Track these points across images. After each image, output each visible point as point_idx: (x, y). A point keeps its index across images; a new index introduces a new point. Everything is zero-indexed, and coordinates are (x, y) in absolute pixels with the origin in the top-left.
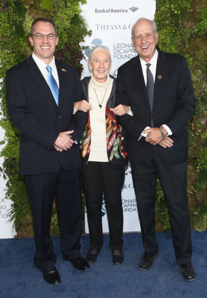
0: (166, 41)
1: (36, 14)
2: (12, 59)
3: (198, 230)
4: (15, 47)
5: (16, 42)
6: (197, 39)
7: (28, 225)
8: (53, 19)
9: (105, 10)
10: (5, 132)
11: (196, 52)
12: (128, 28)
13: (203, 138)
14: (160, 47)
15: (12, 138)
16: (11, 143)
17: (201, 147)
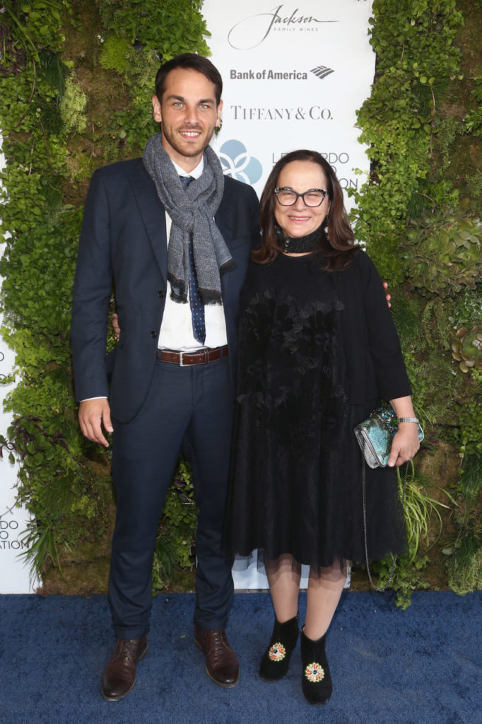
0: (398, 148)
1: (91, 81)
2: (32, 185)
3: (455, 591)
4: (40, 158)
5: (42, 146)
6: (471, 146)
7: (67, 566)
8: (131, 92)
9: (255, 72)
10: (16, 355)
11: (467, 177)
12: (307, 116)
13: (477, 380)
14: (383, 162)
15: (32, 370)
16: (29, 380)
17: (472, 400)
